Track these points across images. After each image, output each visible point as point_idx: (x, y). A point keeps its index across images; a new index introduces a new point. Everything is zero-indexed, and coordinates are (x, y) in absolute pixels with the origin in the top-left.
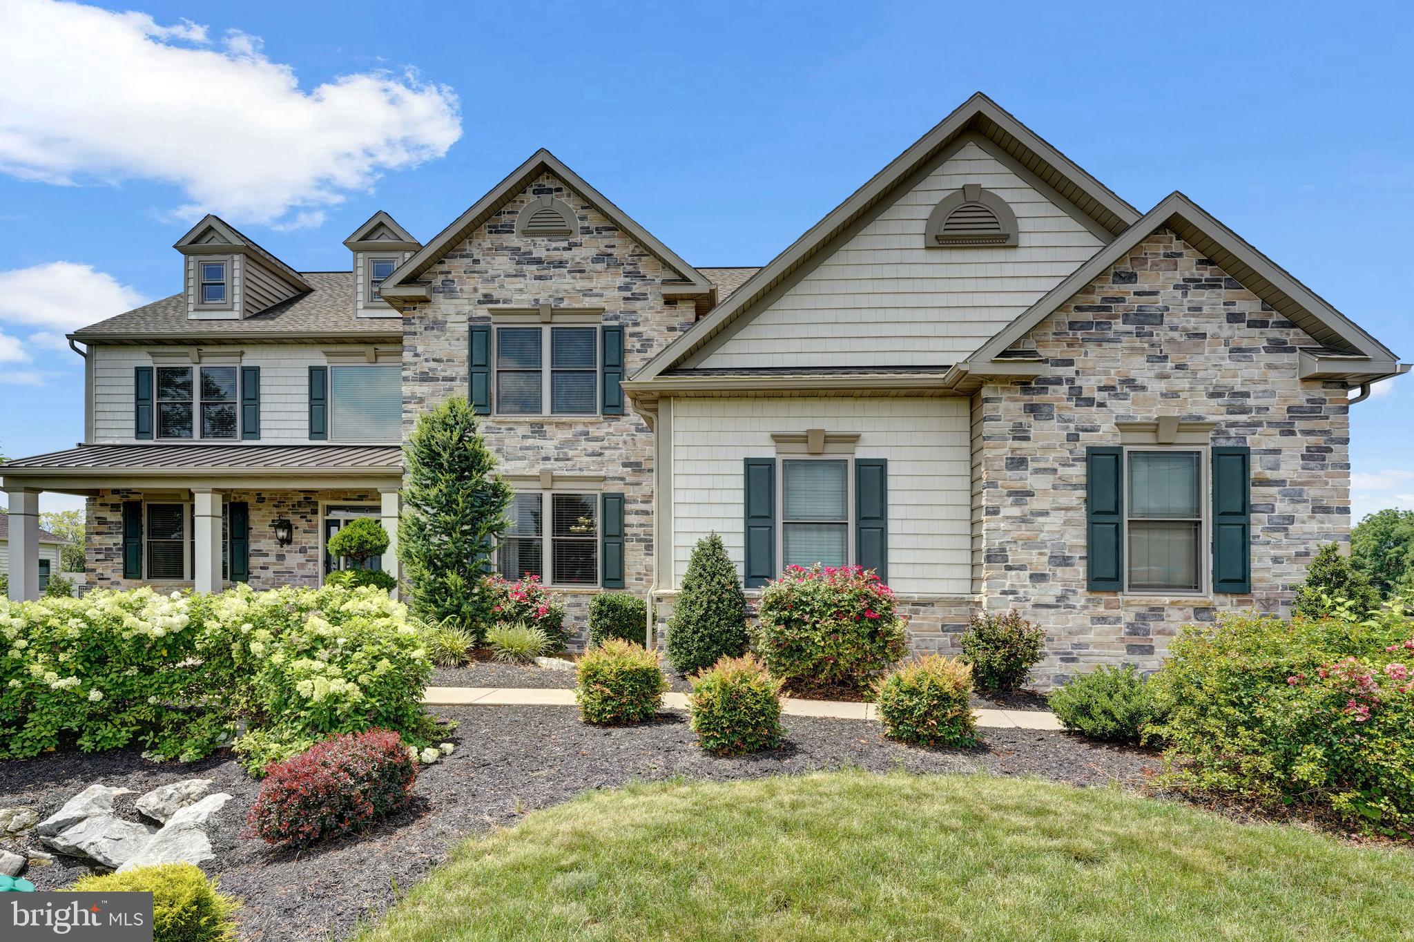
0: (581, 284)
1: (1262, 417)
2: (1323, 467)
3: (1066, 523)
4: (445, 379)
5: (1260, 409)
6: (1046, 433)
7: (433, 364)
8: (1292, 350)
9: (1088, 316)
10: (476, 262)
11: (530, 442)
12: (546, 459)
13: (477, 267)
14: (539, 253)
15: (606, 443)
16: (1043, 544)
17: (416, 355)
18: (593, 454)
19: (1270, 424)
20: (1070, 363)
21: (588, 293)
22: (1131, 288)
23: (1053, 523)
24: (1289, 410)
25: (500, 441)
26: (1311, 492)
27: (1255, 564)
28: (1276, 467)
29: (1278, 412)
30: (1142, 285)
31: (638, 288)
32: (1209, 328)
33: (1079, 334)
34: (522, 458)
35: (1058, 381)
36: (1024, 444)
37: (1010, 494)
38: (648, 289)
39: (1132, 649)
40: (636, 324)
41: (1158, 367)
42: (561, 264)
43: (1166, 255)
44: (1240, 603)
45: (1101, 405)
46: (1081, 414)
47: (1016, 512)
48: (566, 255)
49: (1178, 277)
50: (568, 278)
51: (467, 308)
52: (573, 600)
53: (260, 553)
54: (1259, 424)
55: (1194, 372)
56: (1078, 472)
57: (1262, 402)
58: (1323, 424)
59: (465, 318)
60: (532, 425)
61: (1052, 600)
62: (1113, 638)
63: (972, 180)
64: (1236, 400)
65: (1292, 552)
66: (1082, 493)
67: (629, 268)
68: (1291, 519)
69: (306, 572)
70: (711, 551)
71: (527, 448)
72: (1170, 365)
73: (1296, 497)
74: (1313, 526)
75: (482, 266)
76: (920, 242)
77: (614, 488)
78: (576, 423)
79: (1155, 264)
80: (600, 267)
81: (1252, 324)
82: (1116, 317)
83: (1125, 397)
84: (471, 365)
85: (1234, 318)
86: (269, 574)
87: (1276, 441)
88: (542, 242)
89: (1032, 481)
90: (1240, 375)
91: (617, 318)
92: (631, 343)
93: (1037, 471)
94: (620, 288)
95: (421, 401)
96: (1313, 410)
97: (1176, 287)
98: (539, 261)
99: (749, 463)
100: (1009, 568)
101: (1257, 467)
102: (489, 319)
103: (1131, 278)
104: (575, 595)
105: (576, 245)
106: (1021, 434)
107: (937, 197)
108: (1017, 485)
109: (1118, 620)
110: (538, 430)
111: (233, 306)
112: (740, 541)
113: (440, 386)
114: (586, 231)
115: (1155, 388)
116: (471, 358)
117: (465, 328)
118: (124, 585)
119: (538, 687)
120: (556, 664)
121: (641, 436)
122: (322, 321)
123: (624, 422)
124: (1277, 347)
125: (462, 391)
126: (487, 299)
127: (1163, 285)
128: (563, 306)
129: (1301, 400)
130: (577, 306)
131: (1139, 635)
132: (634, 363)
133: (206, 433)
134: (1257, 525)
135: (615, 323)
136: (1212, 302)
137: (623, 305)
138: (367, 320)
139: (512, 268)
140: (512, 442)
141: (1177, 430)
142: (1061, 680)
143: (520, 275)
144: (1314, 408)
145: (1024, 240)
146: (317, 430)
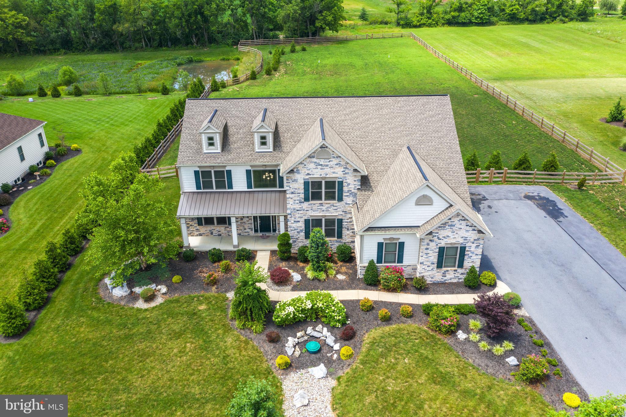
0: (332, 170)
1: (469, 241)
2: (478, 248)
3: (434, 258)
4: (298, 193)
6: (432, 244)
7: (294, 190)
8: (476, 231)
9: (443, 226)
10: (305, 165)
11: (319, 207)
12: (323, 211)
13: (305, 167)
14: (322, 163)
15: (338, 207)
16: (430, 261)
17: (290, 188)
18: (335, 210)
20: (438, 233)
21: (334, 173)
22: (450, 221)
23: (432, 258)
24: (474, 240)
25: (312, 207)
26: (475, 252)
27: (465, 263)
28: (470, 248)
29: (472, 240)
30: (452, 220)
31: (347, 171)
32: (462, 227)
33: (441, 229)
34: (317, 211)
35: (436, 236)
36: (429, 246)
37: (425, 254)
38: (349, 172)
40: (346, 180)
41: (453, 234)
42: (327, 165)
43: (457, 215)
44: (461, 269)
45: (442, 240)
46: (439, 241)
47: (426, 256)
48: (328, 163)
49: (458, 219)
50: (329, 169)
51: (303, 177)
52: (330, 241)
55: (459, 234)
56: (437, 250)
57: (470, 239)
58: (479, 242)
59: (303, 179)
61: (430, 270)
62: (440, 275)
63: (425, 194)
64: (466, 239)
65: (471, 261)
66: (437, 253)
67: (345, 167)
68: (471, 256)
69: (249, 222)
70: (371, 263)
71: (319, 209)
72: (455, 233)
73: (473, 253)
74: (475, 257)
75: (307, 166)
76: (415, 203)
77: (340, 217)
78: (330, 203)
79: (455, 217)
80: (337, 166)
81: (470, 226)
82: (447, 225)
83: (447, 238)
84: (304, 190)
85: (467, 225)
87: (471, 244)
88: (323, 160)
90: (466, 235)
92: (344, 184)
93: (430, 250)
94: (342, 171)
95: (291, 198)
97: (458, 221)
98: (322, 165)
99: (379, 243)
100: (423, 265)
101: (467, 249)
102: (309, 179)
103: (450, 219)
105: (331, 161)
106: (428, 244)
107: (418, 196)
108: (426, 252)
109: (441, 272)
110: (321, 204)
111: (217, 148)
112: (376, 256)
113: (297, 195)
114: (334, 157)
115: (452, 237)
116: (304, 188)
117: (303, 181)
118: (198, 227)
119: (342, 288)
120: (340, 277)
121: (347, 205)
122: (246, 154)
123: (342, 202)
124: (474, 230)
125: (302, 196)
126: (308, 174)
127: (456, 220)
128: (328, 176)
129: (476, 238)
130: (331, 176)
131: (444, 275)
132: (345, 189)
133: (217, 188)
134: (466, 258)
135: (341, 180)
136: (464, 223)
137: (343, 176)
138: (260, 154)
139: (315, 167)
140: (315, 207)
141: (455, 244)
142: (431, 281)
143: (317, 168)
144: (478, 239)
145: (434, 204)
146: (249, 186)
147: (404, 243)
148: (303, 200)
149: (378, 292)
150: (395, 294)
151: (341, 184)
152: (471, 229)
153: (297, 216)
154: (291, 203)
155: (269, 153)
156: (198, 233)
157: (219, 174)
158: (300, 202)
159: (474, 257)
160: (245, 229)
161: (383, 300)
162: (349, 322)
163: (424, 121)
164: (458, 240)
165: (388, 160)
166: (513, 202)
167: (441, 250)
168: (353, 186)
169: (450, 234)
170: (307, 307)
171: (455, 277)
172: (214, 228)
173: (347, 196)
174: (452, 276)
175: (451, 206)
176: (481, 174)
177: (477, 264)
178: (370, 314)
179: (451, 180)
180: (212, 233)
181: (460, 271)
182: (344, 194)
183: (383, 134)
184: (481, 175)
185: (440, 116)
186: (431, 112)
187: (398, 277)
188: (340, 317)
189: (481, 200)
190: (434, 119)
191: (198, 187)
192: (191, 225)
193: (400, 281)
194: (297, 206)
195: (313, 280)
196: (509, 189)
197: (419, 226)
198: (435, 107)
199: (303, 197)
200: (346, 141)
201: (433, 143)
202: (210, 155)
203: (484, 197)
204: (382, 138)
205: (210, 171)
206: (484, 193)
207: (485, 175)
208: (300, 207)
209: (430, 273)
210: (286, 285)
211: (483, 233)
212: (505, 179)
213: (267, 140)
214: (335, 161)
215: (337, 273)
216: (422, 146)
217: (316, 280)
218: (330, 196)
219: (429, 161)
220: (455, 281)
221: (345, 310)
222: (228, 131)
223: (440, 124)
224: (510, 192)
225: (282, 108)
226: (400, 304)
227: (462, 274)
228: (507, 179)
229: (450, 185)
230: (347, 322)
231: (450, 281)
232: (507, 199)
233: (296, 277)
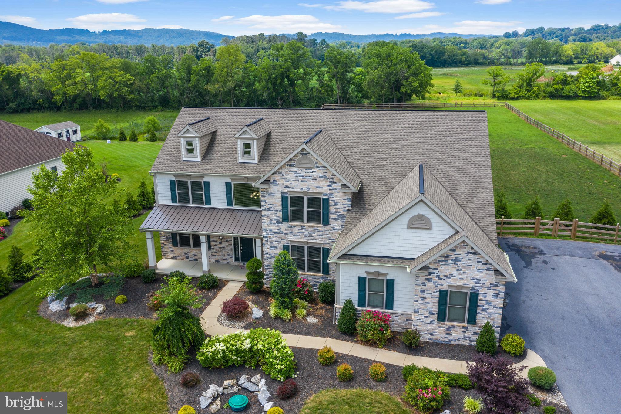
0: (316, 184)
1: (483, 285)
2: (497, 298)
3: (433, 305)
4: (275, 211)
5: (483, 284)
6: (430, 286)
7: (270, 206)
8: (493, 271)
9: (443, 259)
10: (283, 175)
11: (300, 231)
12: (306, 236)
13: (283, 177)
14: (303, 173)
15: (323, 233)
16: (428, 310)
17: (266, 203)
18: (320, 236)
19: (485, 287)
20: (437, 269)
21: (318, 187)
22: (454, 253)
23: (430, 305)
24: (490, 284)
25: (292, 230)
26: (493, 304)
27: (478, 318)
28: (485, 297)
29: (487, 284)
30: (457, 252)
31: (334, 186)
32: (472, 264)
33: (440, 263)
34: (299, 235)
35: (434, 273)
36: (425, 287)
37: (421, 298)
38: (337, 187)
39: (447, 334)
40: (334, 197)
41: (459, 272)
42: (310, 177)
43: (463, 245)
44: (473, 326)
45: (444, 280)
46: (439, 281)
47: (422, 302)
48: (311, 174)
49: (466, 251)
50: (312, 182)
51: (281, 190)
52: (314, 277)
53: (214, 241)
54: (483, 287)
55: (468, 274)
56: (437, 294)
57: (484, 282)
58: (498, 288)
59: (280, 192)
60: (301, 226)
61: (429, 322)
62: (442, 331)
63: (421, 213)
64: (478, 281)
65: (487, 316)
66: (438, 299)
67: (331, 180)
68: (488, 309)
69: (228, 248)
70: (348, 303)
71: (300, 233)
72: (462, 271)
73: (489, 304)
74: (493, 311)
75: (285, 177)
76: (406, 227)
77: (326, 246)
78: (315, 226)
79: (460, 248)
80: (322, 179)
81: (483, 264)
82: (450, 259)
83: (450, 278)
84: (282, 207)
85: (479, 262)
86: (217, 247)
87: (486, 291)
88: (304, 170)
89: (425, 295)
90: (478, 275)
91: (327, 195)
92: (331, 203)
93: (427, 293)
94: (328, 186)
95: (267, 217)
96: (496, 285)
97: (465, 253)
98: (303, 176)
99: (360, 278)
100: (419, 314)
101: (480, 297)
102: (287, 193)
103: (454, 250)
104: (314, 275)
105: (314, 171)
106: (424, 285)
108: (422, 296)
109: (444, 327)
110: (303, 227)
111: (197, 156)
112: (357, 296)
113: (273, 212)
114: (317, 167)
115: (458, 277)
116: (282, 205)
117: (280, 196)
118: (173, 248)
119: (308, 334)
120: (311, 320)
121: (334, 231)
122: (228, 164)
123: (329, 227)
124: (489, 269)
125: (280, 214)
126: (287, 187)
127: (462, 253)
128: (310, 191)
129: (493, 282)
130: (315, 191)
131: (449, 331)
132: (332, 209)
133: (194, 202)
134: (479, 310)
135: (326, 197)
136: (474, 258)
137: (329, 191)
138: (243, 165)
139: (294, 178)
140: (295, 231)
141: (462, 287)
142: (430, 339)
143: (297, 180)
144: (496, 284)
145: (433, 228)
146: (229, 203)
147: (393, 281)
148: (281, 220)
149: (353, 344)
150: (375, 349)
151: (327, 202)
152: (485, 267)
153: (274, 239)
154: (267, 222)
155: (253, 165)
156: (172, 255)
157: (196, 186)
158: (278, 223)
159: (491, 310)
160: (224, 256)
161: (355, 355)
162: (296, 376)
163: (449, 138)
164: (466, 282)
165: (393, 179)
166: (579, 260)
167: (443, 295)
168: (342, 207)
169: (455, 272)
170: (243, 347)
171: (466, 338)
172: (191, 251)
173: (335, 219)
174: (461, 335)
175: (458, 232)
176: (542, 224)
177: (496, 322)
178: (328, 369)
179: (473, 208)
180: (187, 257)
181: (471, 328)
182: (331, 216)
183: (393, 151)
184: (541, 226)
185: (471, 134)
186: (459, 129)
187: (380, 326)
188: (282, 367)
189: (536, 254)
190: (462, 137)
191: (174, 200)
192: (166, 245)
193: (382, 330)
194: (274, 228)
195: (275, 319)
196: (579, 246)
197: (413, 259)
198: (466, 124)
199: (281, 216)
200: (347, 156)
201: (457, 163)
202: (188, 163)
203: (542, 251)
204: (392, 154)
205: (187, 182)
206: (541, 247)
207: (547, 227)
208: (278, 228)
209: (429, 327)
210: (240, 321)
211: (502, 275)
212: (574, 234)
213: (252, 149)
214: (318, 173)
215: (308, 315)
216: (441, 166)
217: (279, 320)
218: (314, 217)
219: (447, 184)
220: (465, 343)
221: (292, 358)
222: (215, 139)
223: (470, 143)
224: (580, 248)
225: (281, 119)
226: (371, 362)
227: (475, 334)
228: (577, 234)
229: (470, 214)
230: (293, 376)
231: (457, 342)
232: (573, 256)
233: (257, 313)
